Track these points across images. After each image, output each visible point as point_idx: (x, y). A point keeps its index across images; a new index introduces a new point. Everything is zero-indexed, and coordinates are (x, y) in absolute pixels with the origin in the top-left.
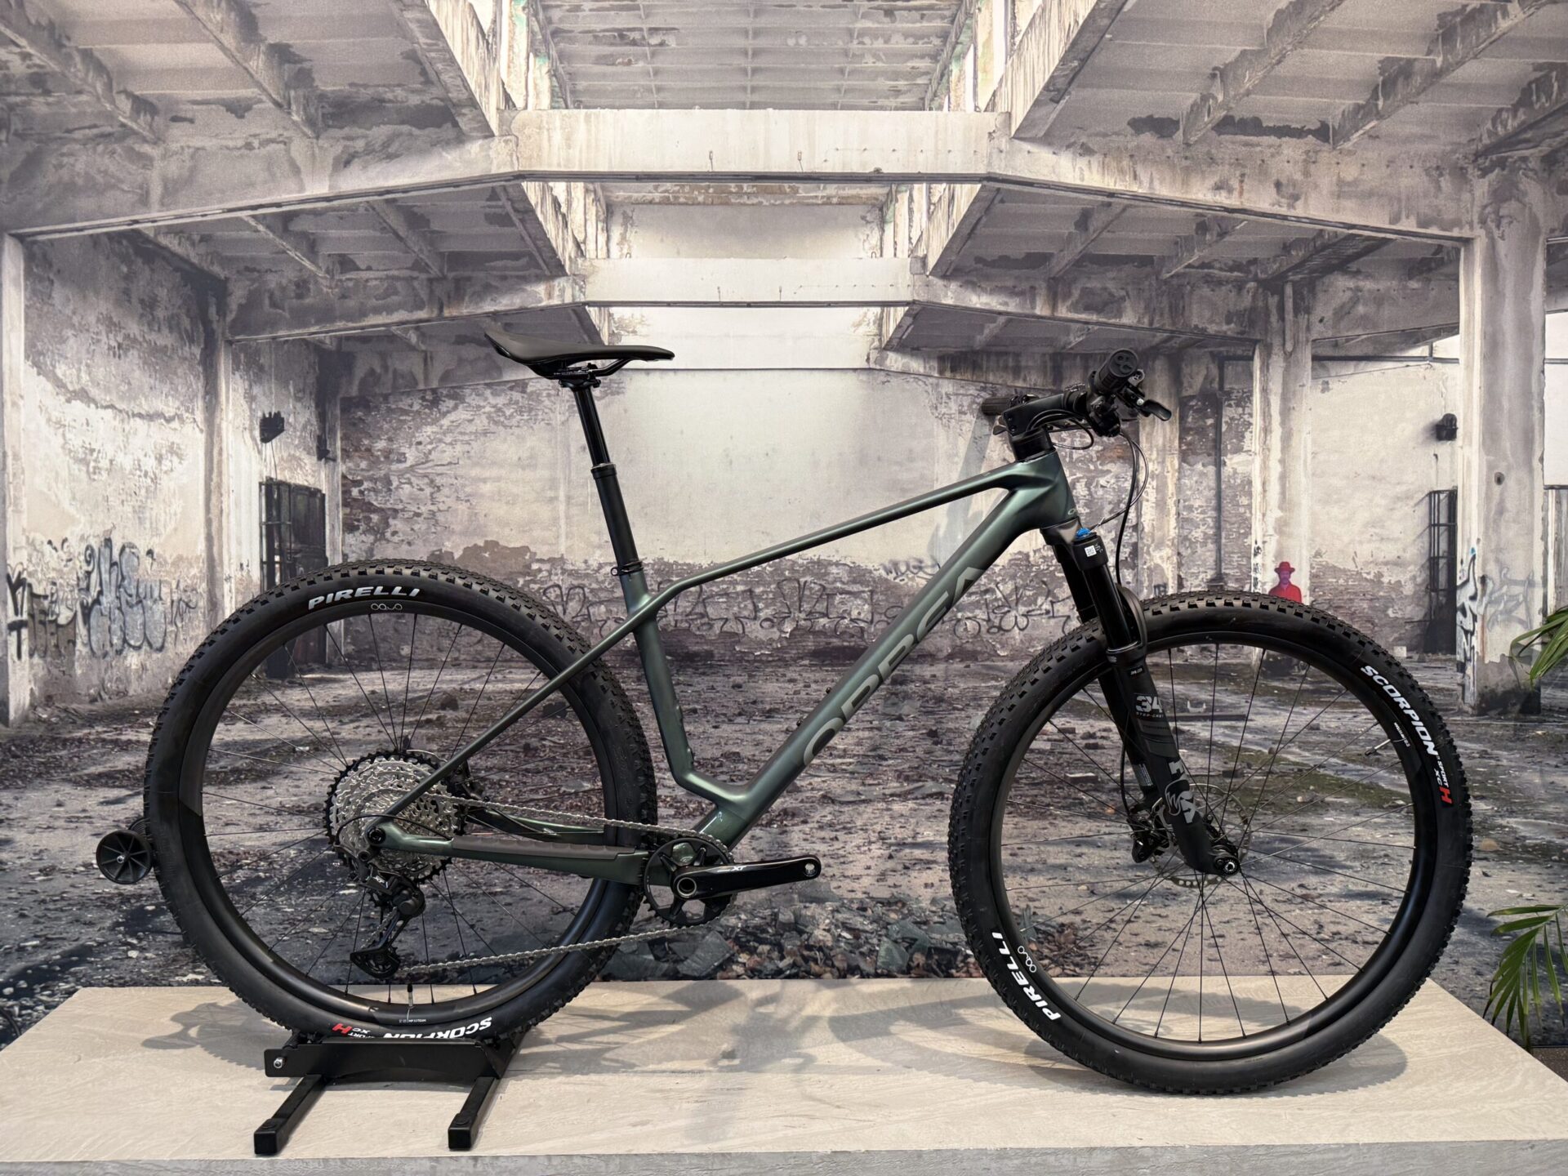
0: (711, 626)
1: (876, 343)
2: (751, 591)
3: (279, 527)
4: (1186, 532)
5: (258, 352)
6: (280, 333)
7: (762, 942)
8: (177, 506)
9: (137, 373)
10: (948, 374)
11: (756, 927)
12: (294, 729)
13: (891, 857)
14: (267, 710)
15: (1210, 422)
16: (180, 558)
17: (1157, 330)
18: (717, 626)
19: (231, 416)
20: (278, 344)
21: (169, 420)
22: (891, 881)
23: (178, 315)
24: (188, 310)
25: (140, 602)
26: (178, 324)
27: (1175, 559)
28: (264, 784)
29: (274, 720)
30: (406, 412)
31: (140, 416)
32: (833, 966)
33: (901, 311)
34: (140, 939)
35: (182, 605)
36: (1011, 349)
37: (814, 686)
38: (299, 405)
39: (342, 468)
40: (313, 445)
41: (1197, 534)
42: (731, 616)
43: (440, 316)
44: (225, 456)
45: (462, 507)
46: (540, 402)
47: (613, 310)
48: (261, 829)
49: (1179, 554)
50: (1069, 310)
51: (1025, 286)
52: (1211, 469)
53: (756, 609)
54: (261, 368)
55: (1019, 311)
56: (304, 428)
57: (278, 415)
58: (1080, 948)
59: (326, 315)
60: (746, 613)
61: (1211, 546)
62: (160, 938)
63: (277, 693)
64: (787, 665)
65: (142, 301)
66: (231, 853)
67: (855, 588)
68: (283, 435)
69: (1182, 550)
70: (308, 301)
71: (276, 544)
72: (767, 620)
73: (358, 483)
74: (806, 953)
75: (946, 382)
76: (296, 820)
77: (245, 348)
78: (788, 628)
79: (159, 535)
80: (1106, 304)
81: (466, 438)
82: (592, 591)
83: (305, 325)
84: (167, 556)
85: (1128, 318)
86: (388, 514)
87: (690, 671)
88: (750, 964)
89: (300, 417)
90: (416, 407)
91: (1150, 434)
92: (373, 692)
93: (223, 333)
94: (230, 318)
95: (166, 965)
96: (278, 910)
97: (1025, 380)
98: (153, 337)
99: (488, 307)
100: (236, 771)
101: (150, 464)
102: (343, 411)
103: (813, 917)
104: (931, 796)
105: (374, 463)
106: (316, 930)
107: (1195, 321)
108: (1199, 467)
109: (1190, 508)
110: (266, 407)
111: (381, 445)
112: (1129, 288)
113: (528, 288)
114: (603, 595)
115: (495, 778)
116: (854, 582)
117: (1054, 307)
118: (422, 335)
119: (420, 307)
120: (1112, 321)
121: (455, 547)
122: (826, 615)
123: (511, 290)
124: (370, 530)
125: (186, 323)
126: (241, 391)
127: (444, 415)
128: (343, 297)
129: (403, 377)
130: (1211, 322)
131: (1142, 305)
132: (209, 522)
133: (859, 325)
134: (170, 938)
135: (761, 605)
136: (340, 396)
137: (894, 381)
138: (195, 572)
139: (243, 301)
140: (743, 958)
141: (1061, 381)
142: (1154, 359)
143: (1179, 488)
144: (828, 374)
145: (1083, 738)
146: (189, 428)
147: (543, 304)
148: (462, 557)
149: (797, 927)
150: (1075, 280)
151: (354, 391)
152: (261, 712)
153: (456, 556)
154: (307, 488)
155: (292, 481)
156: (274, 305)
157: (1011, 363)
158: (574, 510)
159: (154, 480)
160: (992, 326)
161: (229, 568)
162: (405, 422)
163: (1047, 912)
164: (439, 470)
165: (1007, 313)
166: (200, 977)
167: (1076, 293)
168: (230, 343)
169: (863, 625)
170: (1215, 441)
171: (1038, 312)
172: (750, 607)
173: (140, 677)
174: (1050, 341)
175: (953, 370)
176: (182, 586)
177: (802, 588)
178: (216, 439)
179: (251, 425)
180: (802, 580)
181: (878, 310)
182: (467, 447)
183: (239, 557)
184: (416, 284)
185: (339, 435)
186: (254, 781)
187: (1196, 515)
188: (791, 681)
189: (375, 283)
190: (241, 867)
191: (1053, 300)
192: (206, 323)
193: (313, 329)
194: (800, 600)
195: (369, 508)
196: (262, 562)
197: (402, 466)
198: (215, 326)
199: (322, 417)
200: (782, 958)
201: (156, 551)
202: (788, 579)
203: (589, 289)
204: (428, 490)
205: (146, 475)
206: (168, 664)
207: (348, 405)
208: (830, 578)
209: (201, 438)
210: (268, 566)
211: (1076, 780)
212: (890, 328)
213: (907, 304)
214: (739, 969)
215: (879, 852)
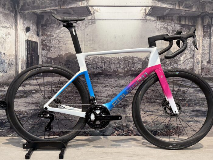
0: (111, 69)
1: (145, 14)
2: (119, 63)
3: (29, 49)
4: (203, 52)
5: (25, 15)
6: (30, 11)
7: (120, 129)
8: (9, 45)
9: (2, 19)
10: (158, 20)
11: (119, 126)
12: (32, 88)
13: (145, 114)
14: (27, 84)
15: (209, 30)
16: (10, 55)
17: (199, 12)
18: (112, 69)
19: (20, 27)
20: (29, 13)
21: (8, 28)
22: (144, 118)
23: (10, 7)
24: (12, 6)
25: (2, 63)
26: (10, 9)
27: (201, 57)
28: (26, 98)
29: (28, 86)
30: (54, 27)
31: (2, 27)
32: (133, 134)
33: (150, 8)
34: (2, 128)
35: (10, 64)
36: (171, 15)
37: (131, 81)
38: (33, 25)
39: (41, 38)
40: (36, 33)
41: (206, 52)
42: (115, 67)
43: (60, 8)
44: (19, 35)
45: (64, 46)
46: (79, 25)
47: (94, 7)
48: (25, 107)
49: (202, 56)
50: (182, 8)
51: (174, 3)
52: (209, 39)
53: (120, 66)
54: (26, 18)
55: (173, 8)
56: (34, 30)
57: (29, 27)
58: (180, 131)
59: (38, 8)
60: (118, 67)
61: (208, 54)
62: (6, 128)
63: (29, 81)
64: (126, 77)
65: (3, 5)
66: (19, 111)
67: (139, 62)
68: (30, 31)
69: (203, 55)
70: (35, 5)
71: (29, 52)
72: (122, 68)
73: (45, 41)
74: (128, 131)
75: (158, 22)
76: (32, 105)
77: (23, 14)
78: (126, 70)
79: (6, 50)
80: (189, 7)
81: (65, 32)
82: (89, 62)
83: (34, 9)
84: (7, 54)
85: (194, 10)
86: (50, 47)
87: (107, 78)
88: (118, 133)
89: (33, 28)
90: (56, 26)
91: (197, 32)
92: (47, 81)
93: (19, 11)
94: (20, 8)
95: (7, 133)
96: (28, 122)
97: (173, 21)
98: (5, 11)
99: (70, 7)
100: (21, 96)
101: (4, 36)
102: (42, 27)
103: (130, 125)
104: (152, 102)
105: (48, 37)
106: (36, 126)
107: (206, 10)
108: (206, 39)
109: (204, 47)
110: (27, 26)
111: (49, 33)
112: (194, 4)
113: (77, 3)
114: (91, 63)
115: (70, 97)
116: (139, 61)
117: (179, 7)
118: (57, 12)
119: (57, 7)
120: (191, 10)
121: (63, 53)
122: (133, 67)
123: (74, 3)
124: (47, 50)
125: (11, 9)
126: (22, 22)
127: (61, 28)
128: (42, 4)
129: (53, 20)
130: (210, 10)
131: (196, 7)
132: (16, 48)
133: (141, 10)
134: (8, 128)
135: (121, 65)
136: (41, 24)
137: (148, 22)
138: (13, 57)
139: (22, 5)
140: (116, 132)
141: (181, 22)
142: (198, 18)
143: (202, 43)
144: (135, 20)
145: (182, 91)
146: (12, 29)
147: (80, 6)
148: (64, 55)
149: (127, 126)
150: (183, 2)
151: (44, 23)
152: (26, 84)
153: (63, 55)
154: (35, 42)
155: (32, 40)
156: (28, 5)
157: (171, 18)
158: (85, 46)
159: (5, 39)
160: (167, 11)
161: (20, 57)
162: (53, 29)
163: (174, 124)
164: (60, 38)
165: (170, 8)
166: (13, 135)
167: (184, 4)
168: (20, 13)
169: (140, 69)
170: (210, 34)
171: (176, 8)
172: (119, 66)
173: (2, 78)
174: (179, 14)
175: (160, 19)
176: (10, 60)
177: (129, 62)
178: (17, 32)
179: (24, 29)
180: (129, 61)
181: (145, 7)
182: (65, 34)
183: (22, 55)
184: (56, 2)
185: (41, 31)
186: (24, 98)
187: (206, 48)
188: (127, 80)
189: (48, 1)
190: (21, 114)
191: (179, 6)
192: (15, 9)
193: (36, 10)
194: (128, 64)
195: (47, 46)
196: (26, 56)
197: (53, 38)
198: (17, 9)
199: (38, 28)
200: (124, 132)
201: (5, 53)
202: (126, 60)
203: (89, 3)
204: (58, 42)
205: (3, 38)
206: (8, 75)
207: (43, 25)
208: (134, 60)
209: (14, 31)
210: (27, 56)
211: (180, 99)
212: (147, 11)
213: (151, 6)
214: (115, 134)
215: (142, 113)
